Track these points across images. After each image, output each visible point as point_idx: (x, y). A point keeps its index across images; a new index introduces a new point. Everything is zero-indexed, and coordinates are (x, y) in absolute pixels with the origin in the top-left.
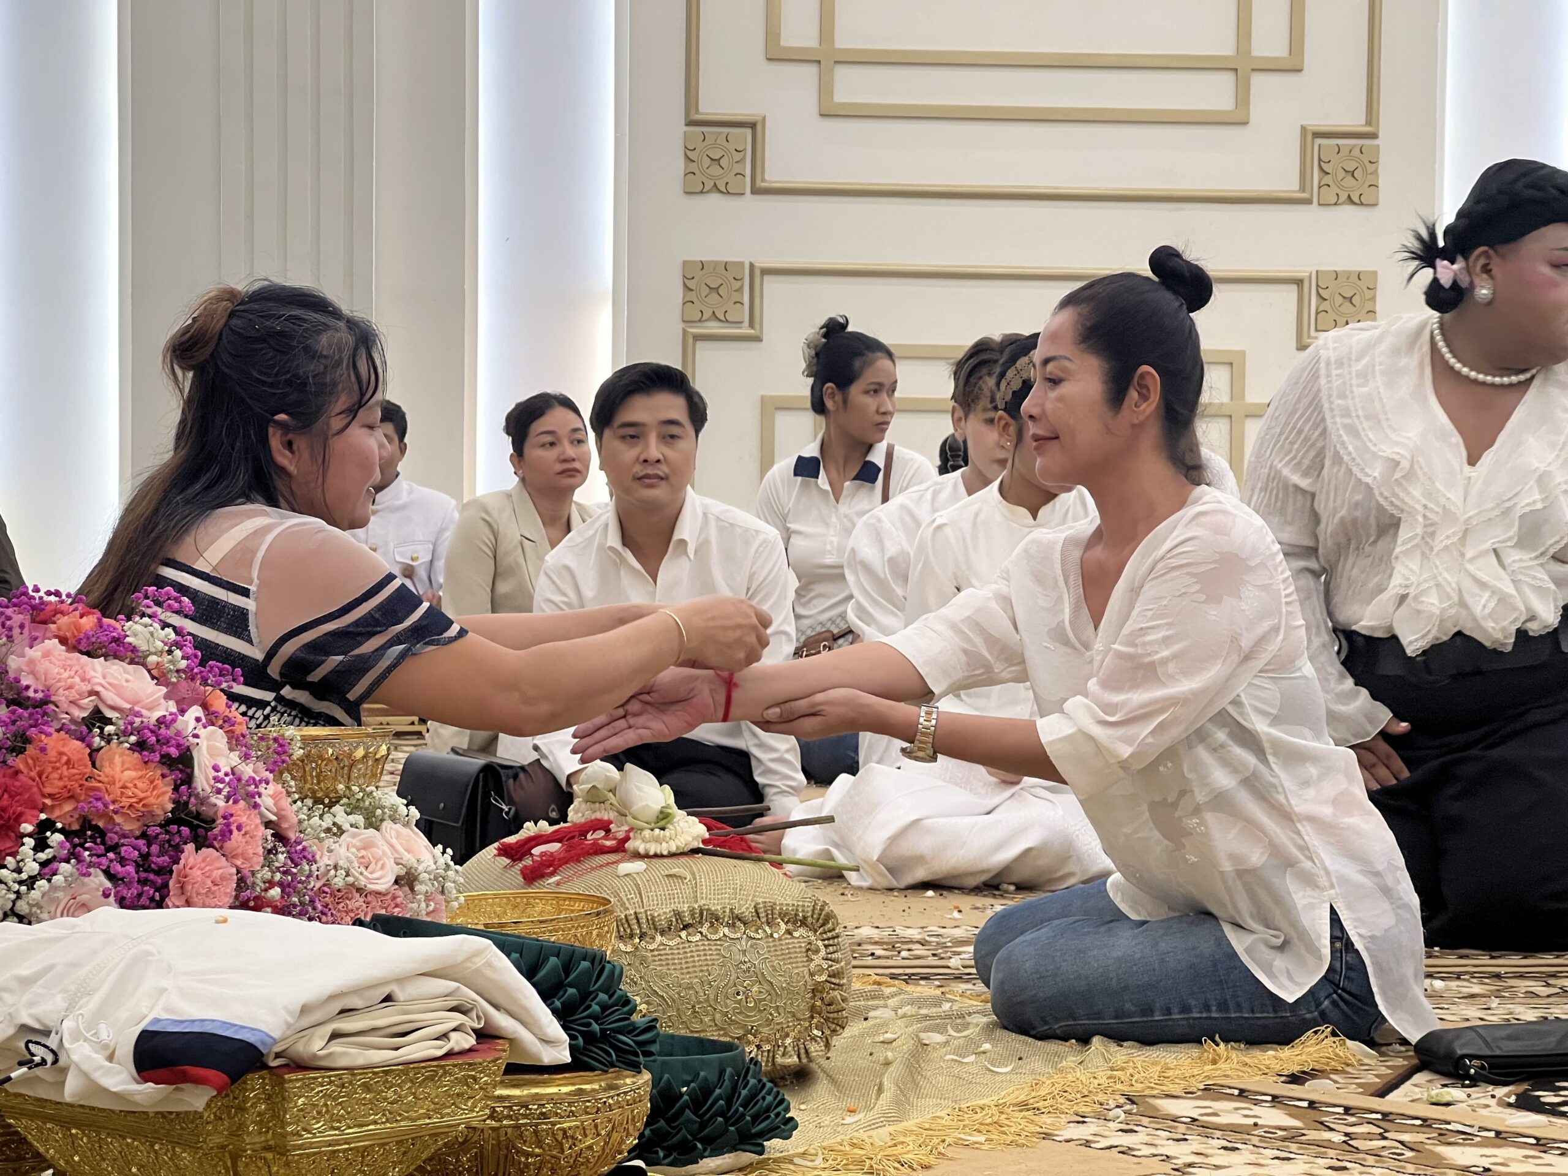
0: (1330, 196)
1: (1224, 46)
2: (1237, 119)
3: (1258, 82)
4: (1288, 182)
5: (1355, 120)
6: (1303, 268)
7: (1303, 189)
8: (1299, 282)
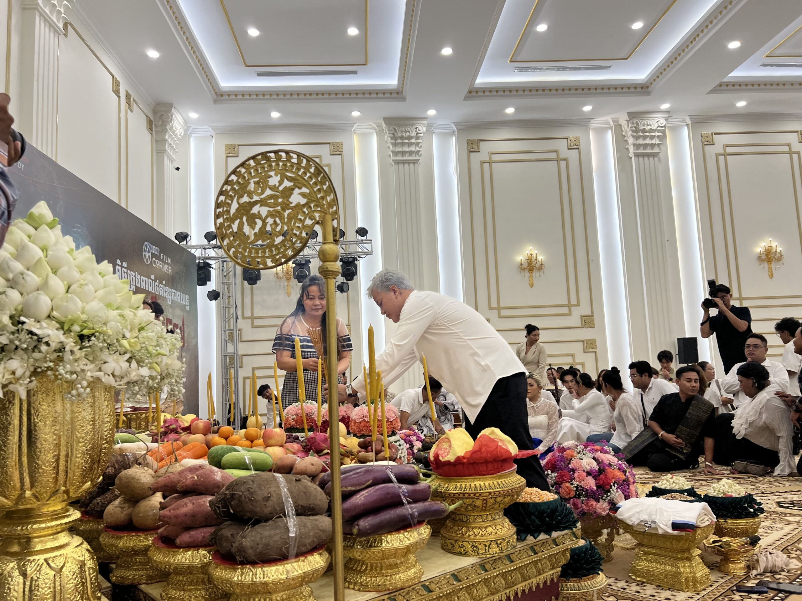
0: (586, 326)
1: (566, 303)
2: (570, 314)
3: (573, 308)
4: (579, 324)
5: (590, 314)
6: (583, 339)
7: (582, 325)
8: (583, 341)
